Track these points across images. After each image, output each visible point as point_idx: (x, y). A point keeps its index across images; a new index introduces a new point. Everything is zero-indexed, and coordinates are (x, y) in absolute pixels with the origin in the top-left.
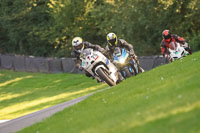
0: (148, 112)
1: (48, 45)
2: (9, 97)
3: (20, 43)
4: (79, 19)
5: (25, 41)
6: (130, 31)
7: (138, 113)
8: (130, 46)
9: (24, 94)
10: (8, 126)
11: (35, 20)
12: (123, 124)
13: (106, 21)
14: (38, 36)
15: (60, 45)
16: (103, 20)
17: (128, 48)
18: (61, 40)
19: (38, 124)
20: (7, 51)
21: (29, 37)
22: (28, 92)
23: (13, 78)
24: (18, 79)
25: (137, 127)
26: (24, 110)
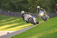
0: (55, 29)
1: (27, 10)
2: (16, 24)
3: (19, 9)
4: (36, 2)
5: (20, 9)
6: (50, 6)
7: (53, 29)
8: (44, 10)
9: (20, 23)
10: (16, 32)
11: (23, 3)
12: (49, 32)
13: (43, 3)
14: (24, 7)
15: (30, 10)
16: (43, 2)
17: (43, 11)
18: (31, 8)
19: (24, 32)
20: (15, 11)
21: (22, 7)
22: (21, 23)
23: (17, 19)
24: (18, 19)
25: (53, 33)
26: (20, 28)
